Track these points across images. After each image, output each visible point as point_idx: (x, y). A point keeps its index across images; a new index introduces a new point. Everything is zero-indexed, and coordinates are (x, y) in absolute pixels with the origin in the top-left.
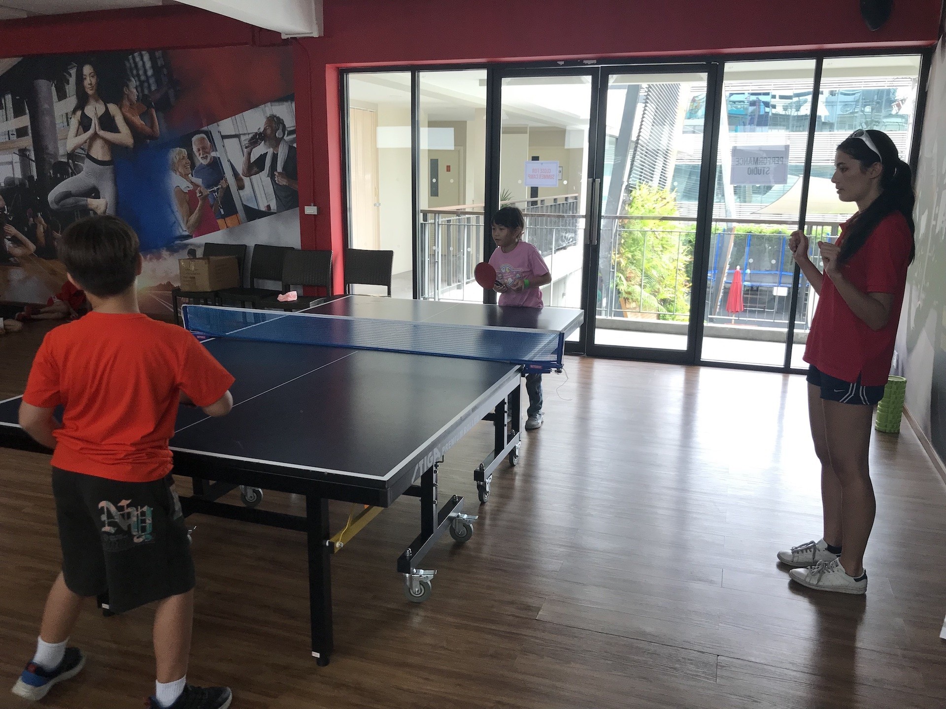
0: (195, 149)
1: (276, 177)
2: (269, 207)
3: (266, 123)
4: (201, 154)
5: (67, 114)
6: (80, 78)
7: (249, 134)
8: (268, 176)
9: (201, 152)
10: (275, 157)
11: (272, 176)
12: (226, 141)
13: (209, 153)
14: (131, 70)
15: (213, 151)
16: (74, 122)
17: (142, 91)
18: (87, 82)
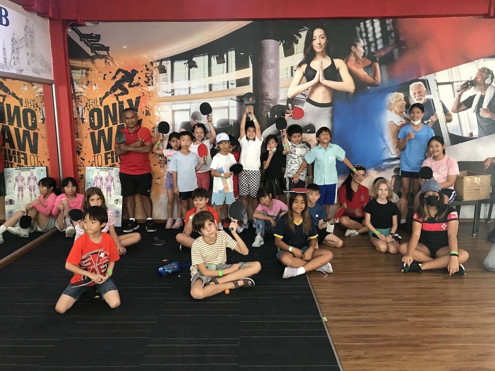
0: (411, 93)
1: (481, 112)
2: (471, 134)
3: (477, 74)
4: (417, 97)
5: (292, 68)
6: (310, 39)
7: (461, 81)
8: (474, 111)
9: (417, 95)
10: (482, 98)
11: (478, 111)
12: (439, 86)
13: (424, 96)
14: (361, 33)
15: (428, 94)
16: (299, 73)
17: (369, 49)
18: (315, 43)
